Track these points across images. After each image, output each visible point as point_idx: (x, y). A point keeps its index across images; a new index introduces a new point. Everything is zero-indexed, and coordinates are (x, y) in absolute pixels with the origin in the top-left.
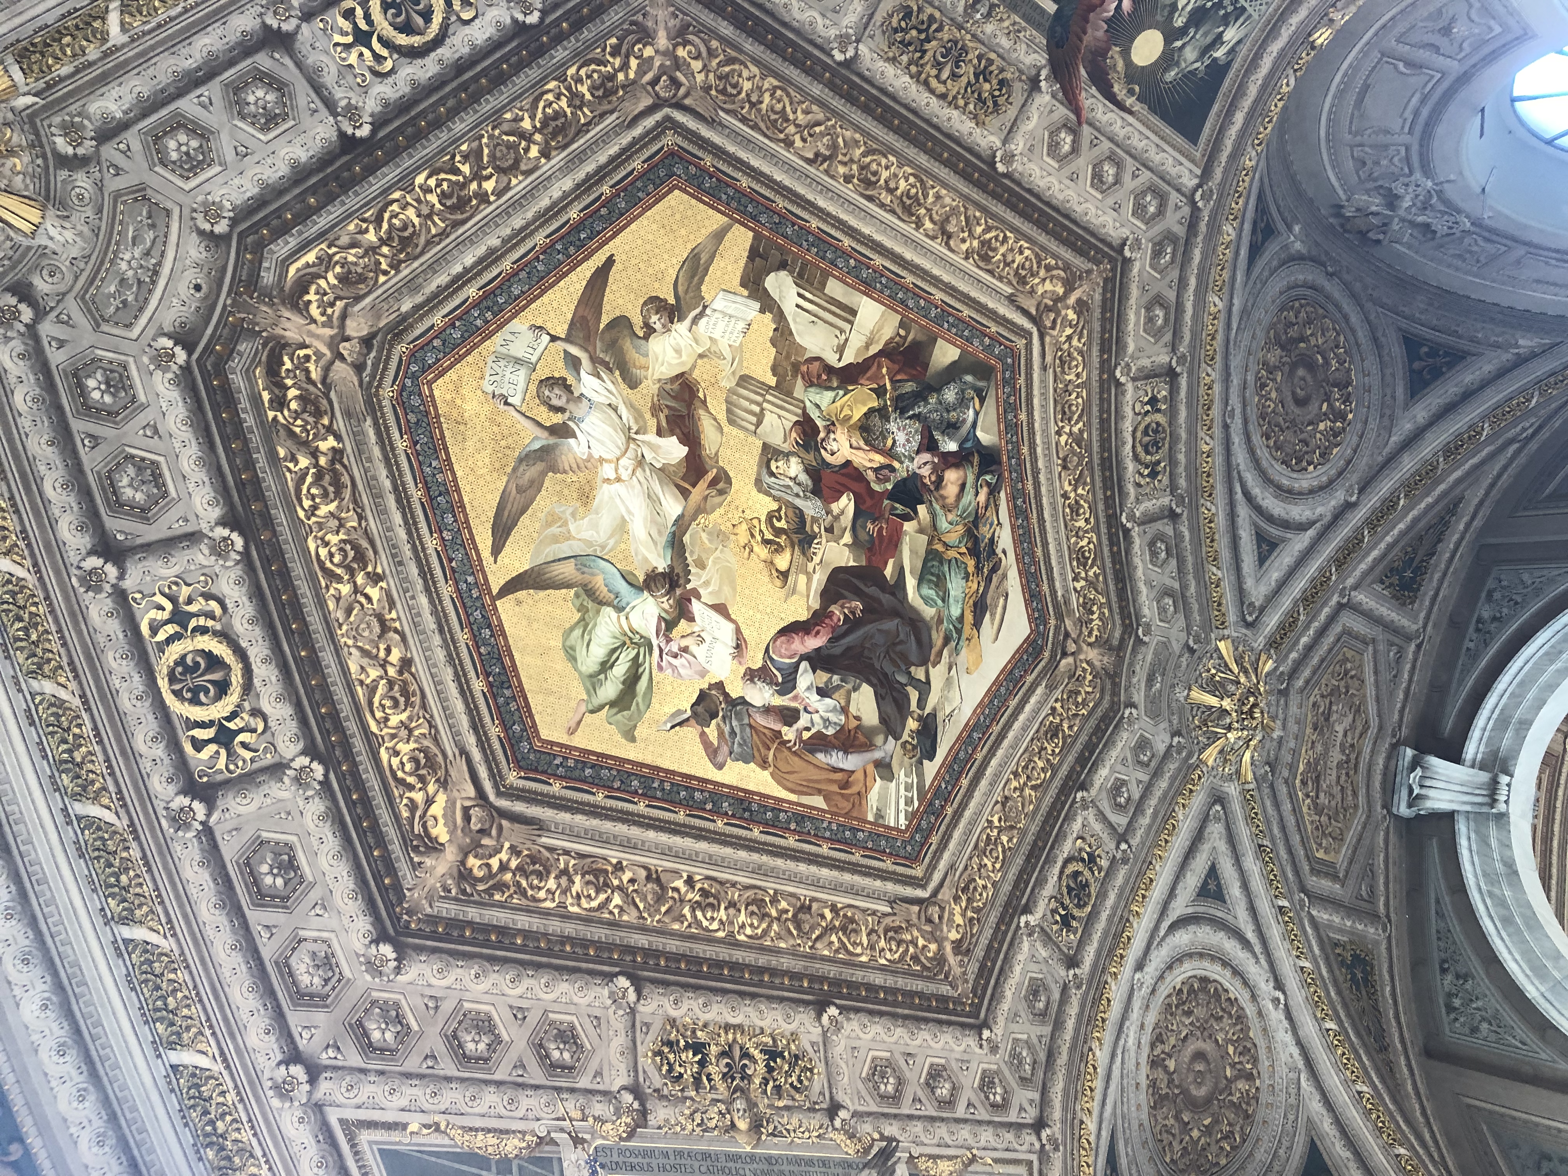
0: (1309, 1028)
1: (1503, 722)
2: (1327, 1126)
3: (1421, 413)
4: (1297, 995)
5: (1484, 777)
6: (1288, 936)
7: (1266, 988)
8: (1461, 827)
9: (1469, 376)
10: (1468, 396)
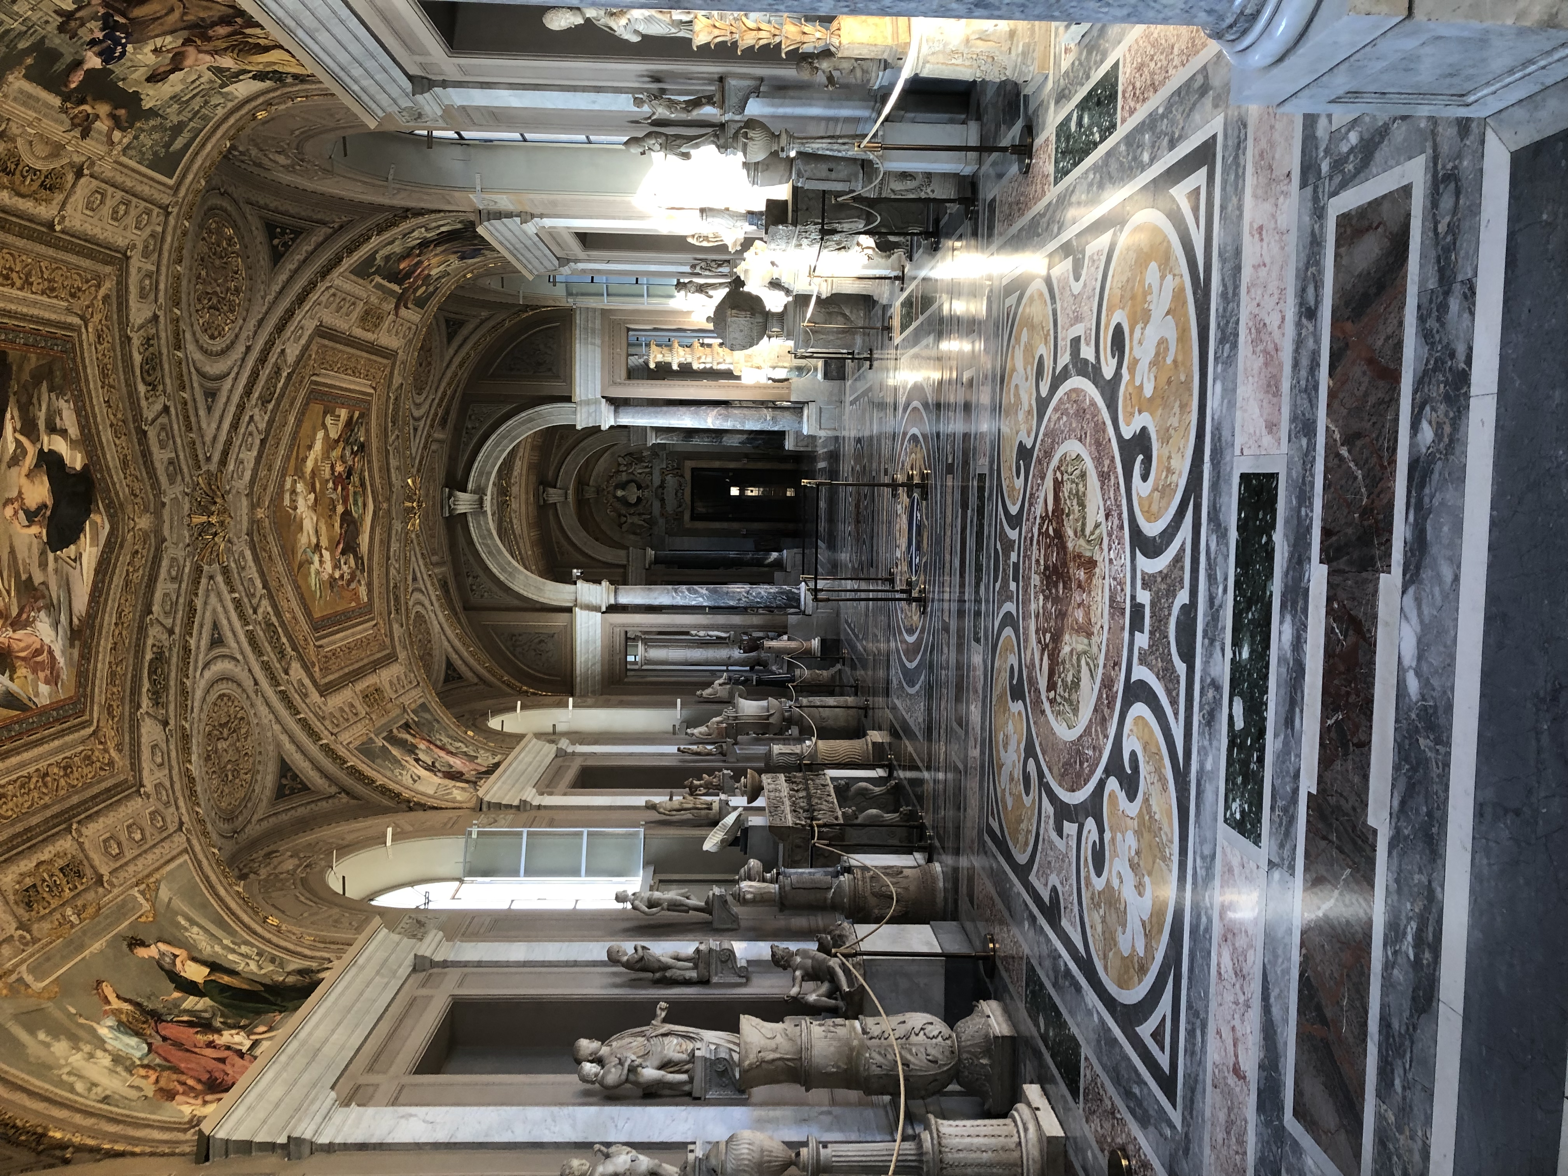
0: (441, 616)
1: (481, 474)
2: (450, 650)
3: (451, 351)
4: (436, 604)
5: (477, 497)
6: (433, 584)
7: (430, 607)
8: (470, 519)
9: (465, 332)
10: (465, 340)
